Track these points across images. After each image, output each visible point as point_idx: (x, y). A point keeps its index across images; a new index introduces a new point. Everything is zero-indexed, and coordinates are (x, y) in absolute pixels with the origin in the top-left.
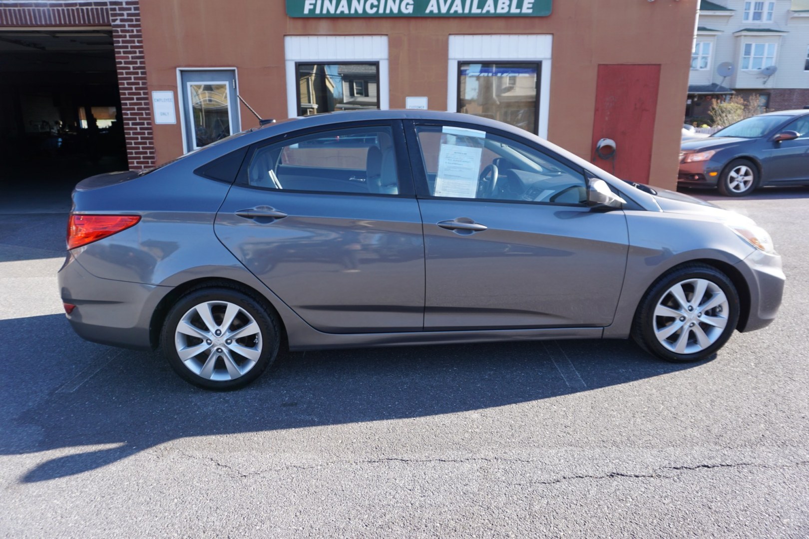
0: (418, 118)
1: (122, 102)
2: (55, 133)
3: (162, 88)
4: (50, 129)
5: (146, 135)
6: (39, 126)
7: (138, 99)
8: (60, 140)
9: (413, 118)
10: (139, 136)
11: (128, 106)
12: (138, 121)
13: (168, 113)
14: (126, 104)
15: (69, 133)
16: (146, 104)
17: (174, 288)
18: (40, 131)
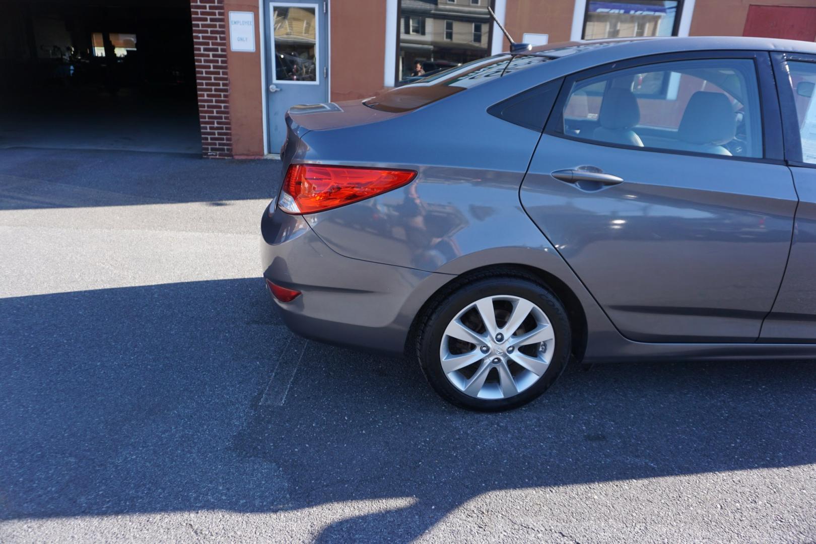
0: (790, 49)
1: (193, 22)
2: (67, 60)
3: (240, 8)
4: (62, 55)
5: (220, 64)
6: (51, 51)
7: (212, 20)
8: (72, 68)
9: (783, 49)
10: (212, 65)
11: (200, 28)
12: (211, 46)
13: (246, 39)
14: (198, 26)
15: (82, 61)
16: (221, 26)
17: (456, 276)
18: (51, 57)
